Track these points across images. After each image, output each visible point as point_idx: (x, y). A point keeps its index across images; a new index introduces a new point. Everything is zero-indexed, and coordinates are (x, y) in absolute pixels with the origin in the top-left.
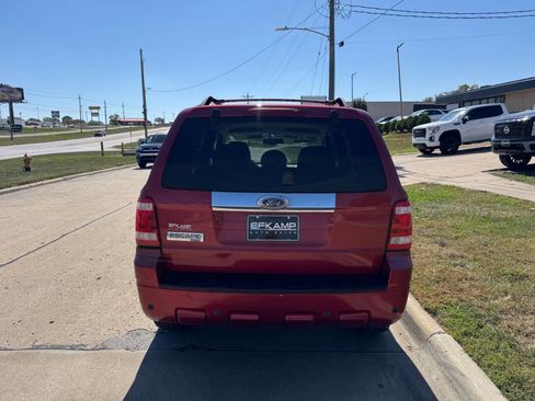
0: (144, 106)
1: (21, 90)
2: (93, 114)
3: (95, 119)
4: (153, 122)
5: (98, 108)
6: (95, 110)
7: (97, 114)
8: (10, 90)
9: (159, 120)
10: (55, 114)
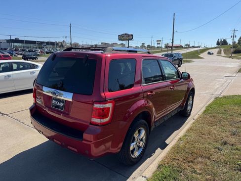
0: (173, 40)
1: (132, 35)
2: (158, 44)
3: (159, 45)
4: (184, 46)
5: (160, 41)
6: (159, 42)
7: (159, 44)
8: (129, 35)
9: (187, 45)
10: (143, 44)
